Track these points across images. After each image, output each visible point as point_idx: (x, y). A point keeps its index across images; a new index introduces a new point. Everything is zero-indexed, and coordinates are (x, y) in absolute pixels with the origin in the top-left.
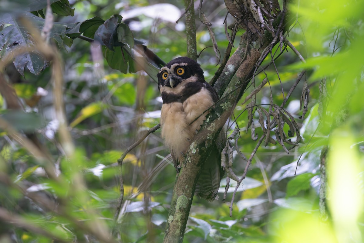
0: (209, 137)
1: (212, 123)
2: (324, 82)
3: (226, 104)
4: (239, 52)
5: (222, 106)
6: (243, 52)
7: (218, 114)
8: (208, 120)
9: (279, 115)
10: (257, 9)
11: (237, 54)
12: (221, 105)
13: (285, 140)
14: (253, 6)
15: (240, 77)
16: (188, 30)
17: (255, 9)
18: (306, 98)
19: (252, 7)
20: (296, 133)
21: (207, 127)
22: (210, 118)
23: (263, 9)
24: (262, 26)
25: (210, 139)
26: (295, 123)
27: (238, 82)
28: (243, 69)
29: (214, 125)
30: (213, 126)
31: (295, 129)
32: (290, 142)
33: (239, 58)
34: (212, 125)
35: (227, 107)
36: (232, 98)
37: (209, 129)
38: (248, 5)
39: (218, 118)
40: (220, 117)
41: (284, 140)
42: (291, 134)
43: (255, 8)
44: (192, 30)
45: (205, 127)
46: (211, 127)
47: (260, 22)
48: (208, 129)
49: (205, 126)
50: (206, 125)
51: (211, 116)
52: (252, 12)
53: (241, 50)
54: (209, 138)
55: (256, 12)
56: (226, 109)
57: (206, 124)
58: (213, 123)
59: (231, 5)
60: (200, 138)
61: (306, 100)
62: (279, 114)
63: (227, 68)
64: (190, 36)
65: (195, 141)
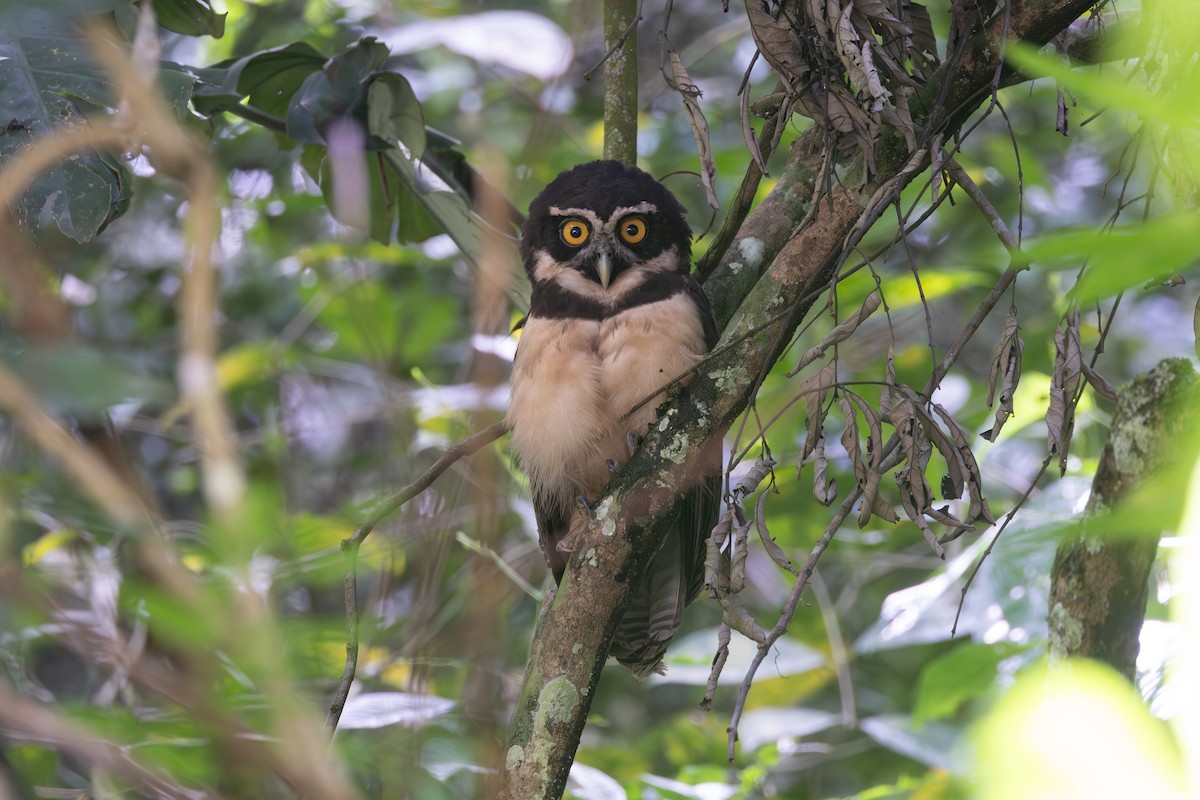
0: (664, 482)
1: (678, 435)
2: (1074, 321)
3: (729, 372)
4: (784, 196)
5: (716, 380)
6: (795, 195)
7: (699, 406)
8: (664, 425)
9: (912, 421)
10: (861, 49)
11: (777, 203)
12: (712, 376)
13: (928, 508)
14: (849, 39)
15: (785, 282)
16: (612, 109)
17: (853, 48)
18: (1012, 368)
19: (844, 43)
20: (969, 485)
21: (660, 447)
22: (671, 418)
23: (881, 52)
24: (878, 107)
25: (667, 489)
26: (967, 451)
27: (776, 301)
28: (795, 256)
29: (684, 441)
30: (680, 447)
31: (966, 472)
32: (944, 516)
33: (783, 217)
34: (676, 443)
35: (731, 383)
36: (752, 353)
37: (665, 453)
38: (831, 35)
39: (699, 420)
40: (706, 416)
41: (924, 508)
42: (950, 490)
43: (853, 45)
44: (624, 111)
45: (651, 448)
46: (672, 447)
47: (869, 93)
48: (662, 452)
49: (654, 444)
50: (655, 439)
51: (676, 411)
52: (844, 59)
53: (791, 189)
54: (663, 485)
55: (857, 61)
56: (727, 390)
57: (657, 436)
58: (681, 434)
59: (771, 30)
60: (632, 484)
61: (1010, 373)
62: (913, 417)
63: (737, 248)
64: (616, 130)
65: (617, 493)
